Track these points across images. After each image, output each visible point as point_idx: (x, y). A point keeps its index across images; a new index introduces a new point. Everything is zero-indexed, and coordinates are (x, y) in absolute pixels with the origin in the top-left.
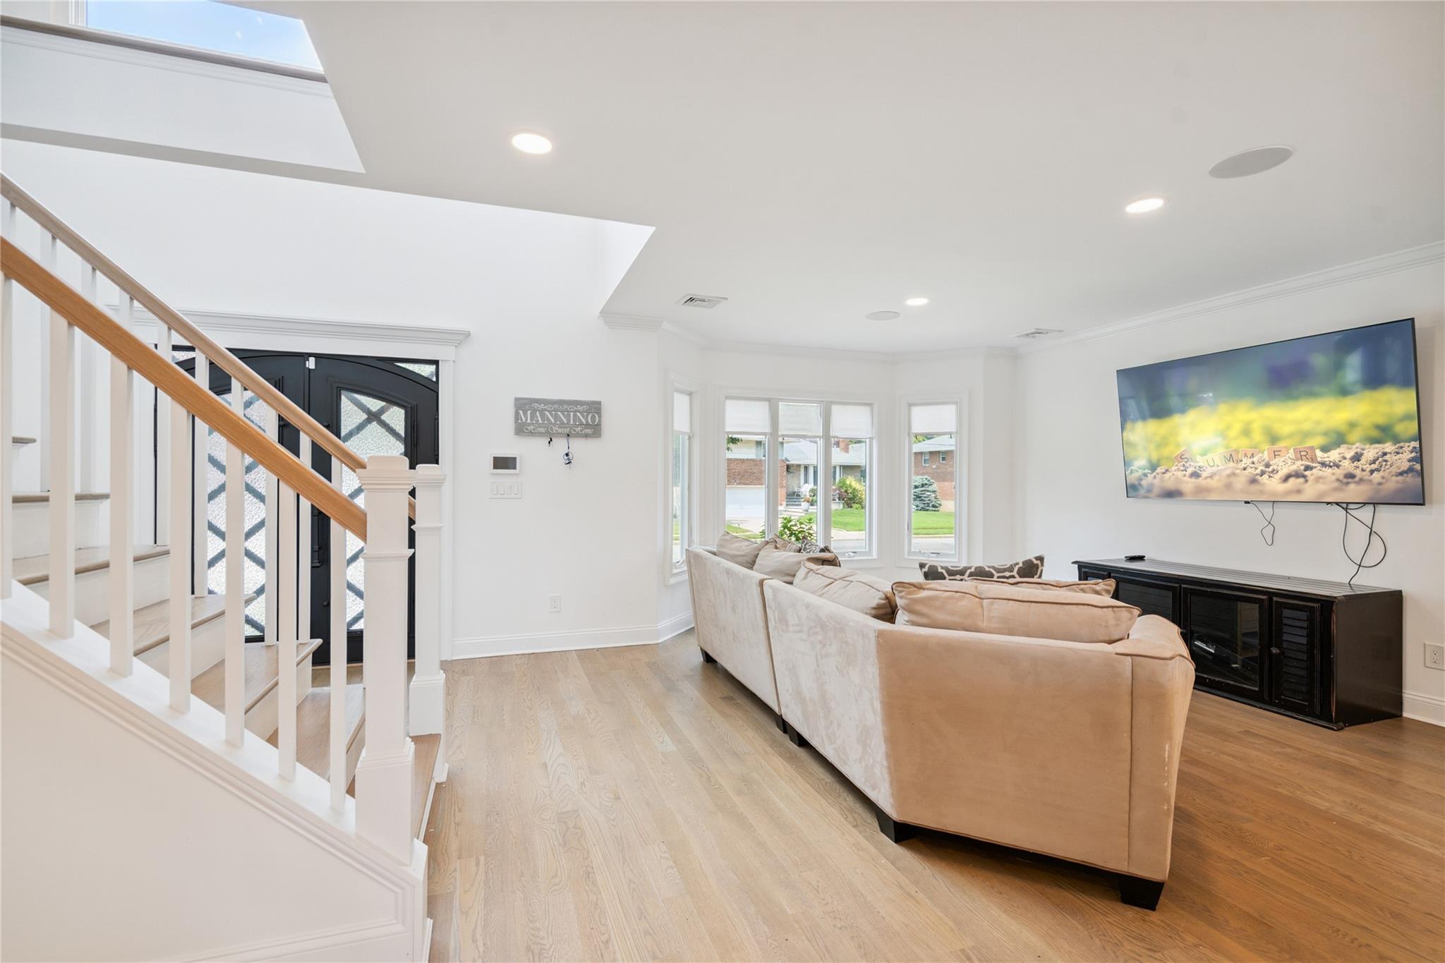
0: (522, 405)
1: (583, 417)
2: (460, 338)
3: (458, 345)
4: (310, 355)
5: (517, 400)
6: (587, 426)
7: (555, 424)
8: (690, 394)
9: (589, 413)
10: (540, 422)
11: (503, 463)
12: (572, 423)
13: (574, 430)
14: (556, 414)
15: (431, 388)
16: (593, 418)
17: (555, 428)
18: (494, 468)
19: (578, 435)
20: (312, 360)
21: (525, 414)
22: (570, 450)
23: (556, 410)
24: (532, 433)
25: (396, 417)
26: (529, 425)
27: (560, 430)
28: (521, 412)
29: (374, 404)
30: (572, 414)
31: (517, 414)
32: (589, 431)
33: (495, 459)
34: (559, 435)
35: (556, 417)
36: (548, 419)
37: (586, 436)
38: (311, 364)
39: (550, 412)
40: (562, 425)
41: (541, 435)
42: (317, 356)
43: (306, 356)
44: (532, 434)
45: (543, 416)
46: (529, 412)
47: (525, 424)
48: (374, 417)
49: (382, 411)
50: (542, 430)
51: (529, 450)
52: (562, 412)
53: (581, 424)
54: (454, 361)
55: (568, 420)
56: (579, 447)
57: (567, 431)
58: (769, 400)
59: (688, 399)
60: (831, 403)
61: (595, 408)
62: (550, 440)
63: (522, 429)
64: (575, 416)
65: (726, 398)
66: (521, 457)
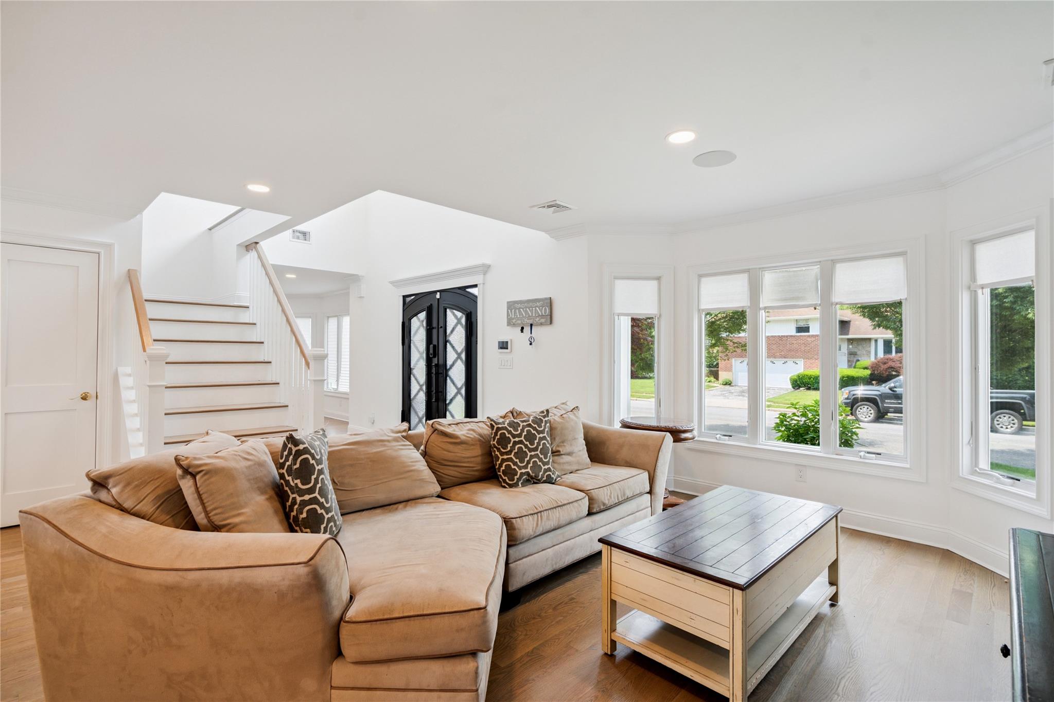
0: (510, 306)
1: (540, 310)
2: (487, 269)
3: (486, 272)
4: (438, 291)
5: (508, 303)
6: (543, 317)
7: (525, 318)
8: (658, 279)
9: (543, 307)
10: (518, 316)
11: (504, 346)
12: (534, 315)
13: (535, 321)
14: (526, 310)
15: (474, 299)
16: (547, 312)
17: (525, 321)
18: (499, 349)
19: (537, 325)
20: (438, 293)
21: (511, 311)
22: (533, 335)
23: (526, 307)
24: (514, 324)
25: (463, 320)
26: (513, 319)
27: (528, 322)
28: (509, 311)
29: (458, 314)
30: (534, 308)
32: (543, 320)
33: (499, 343)
34: (527, 325)
35: (526, 312)
36: (522, 314)
37: (541, 324)
38: (438, 296)
39: (523, 308)
40: (529, 318)
41: (518, 325)
42: (441, 291)
43: (435, 292)
45: (520, 312)
46: (513, 310)
47: (512, 319)
48: (458, 321)
49: (460, 318)
50: (519, 322)
51: (514, 336)
52: (529, 308)
53: (540, 316)
54: (484, 284)
55: (532, 313)
56: (538, 333)
57: (531, 322)
58: (747, 271)
59: (655, 283)
60: (834, 262)
61: (550, 303)
62: (522, 328)
63: (510, 323)
64: (536, 309)
65: (700, 276)
66: (511, 340)
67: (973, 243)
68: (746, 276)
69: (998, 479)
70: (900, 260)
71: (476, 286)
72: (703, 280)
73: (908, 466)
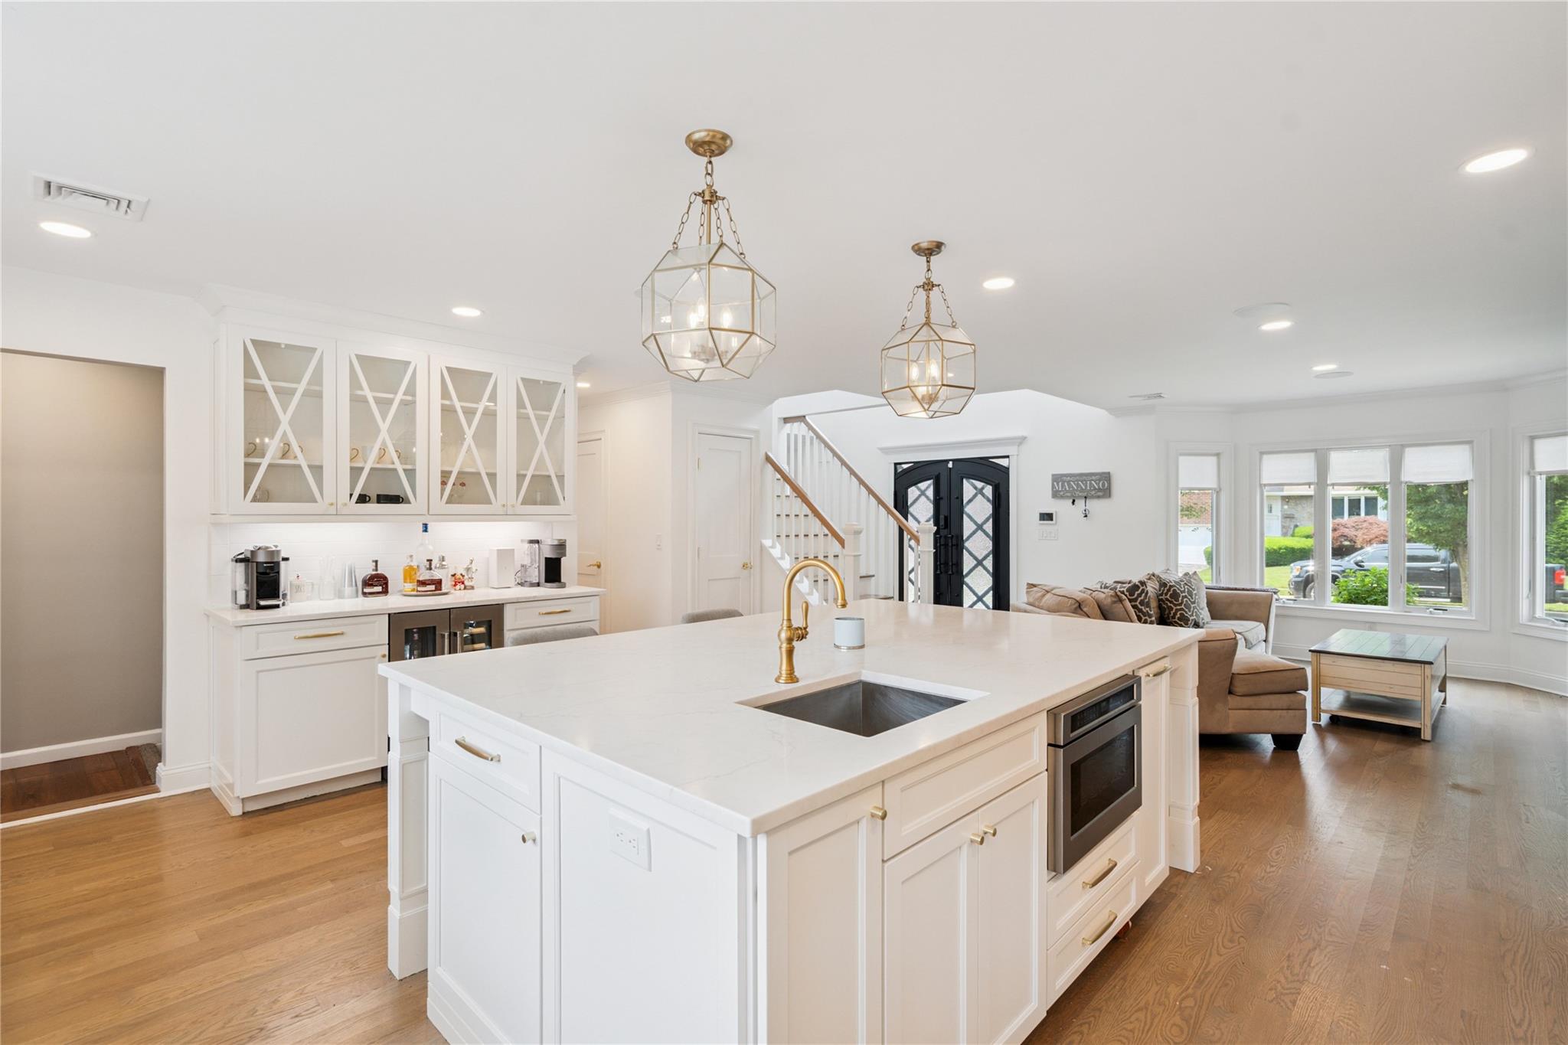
0: (1057, 479)
1: (1097, 484)
2: (1021, 440)
3: (1020, 444)
4: (950, 460)
5: (1053, 475)
6: (1099, 490)
7: (1077, 490)
8: (1218, 455)
9: (1100, 480)
10: (1067, 489)
11: (1047, 517)
12: (1088, 488)
13: (1090, 494)
14: (1078, 483)
15: (1005, 471)
16: (1103, 485)
17: (1077, 493)
18: (1040, 520)
19: (1093, 497)
20: (951, 463)
21: (1058, 485)
22: (1087, 508)
23: (1077, 481)
25: (988, 490)
26: (1060, 491)
27: (1080, 494)
28: (1055, 483)
29: (980, 485)
30: (1088, 482)
31: (1053, 485)
32: (1100, 494)
33: (1041, 514)
34: (1080, 497)
35: (1078, 485)
36: (1073, 487)
37: (1099, 497)
38: (950, 465)
39: (1074, 482)
40: (1082, 490)
41: (1068, 497)
42: (954, 461)
43: (947, 461)
44: (1062, 497)
45: (1069, 485)
46: (1060, 483)
47: (1058, 491)
48: (981, 491)
49: (983, 488)
50: (1069, 494)
51: (1062, 508)
52: (1082, 482)
53: (1095, 489)
54: (1017, 455)
55: (1086, 486)
56: (1094, 505)
57: (1085, 494)
58: (1315, 451)
59: (1214, 459)
60: (1403, 446)
61: (1106, 477)
62: (1074, 501)
63: (1056, 495)
64: (1091, 484)
65: (1262, 453)
66: (1056, 512)
67: (1532, 438)
68: (1312, 455)
69: (1553, 622)
70: (1467, 447)
71: (1008, 457)
72: (1265, 457)
73: (1474, 618)
